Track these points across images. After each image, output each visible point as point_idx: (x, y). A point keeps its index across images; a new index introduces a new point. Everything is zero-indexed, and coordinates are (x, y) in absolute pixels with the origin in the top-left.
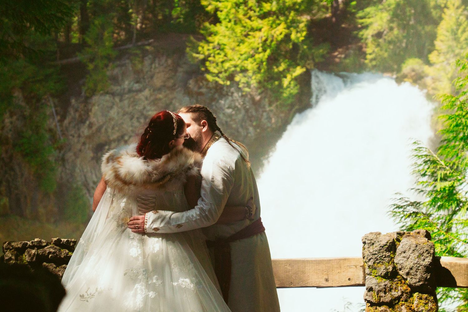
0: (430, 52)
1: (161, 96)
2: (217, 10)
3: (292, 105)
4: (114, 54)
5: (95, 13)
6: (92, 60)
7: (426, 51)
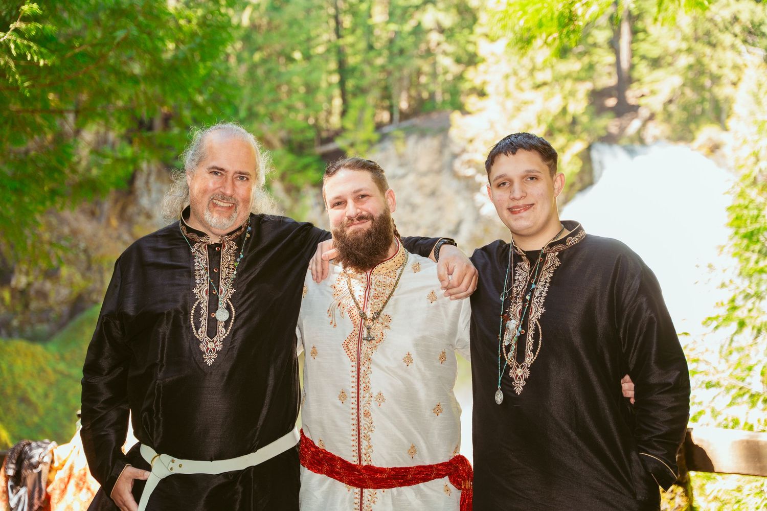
0: (728, 116)
1: (427, 180)
2: (484, 83)
3: (572, 185)
4: (375, 136)
5: (355, 95)
6: (352, 145)
7: (724, 116)
